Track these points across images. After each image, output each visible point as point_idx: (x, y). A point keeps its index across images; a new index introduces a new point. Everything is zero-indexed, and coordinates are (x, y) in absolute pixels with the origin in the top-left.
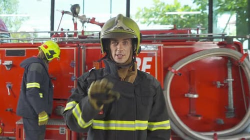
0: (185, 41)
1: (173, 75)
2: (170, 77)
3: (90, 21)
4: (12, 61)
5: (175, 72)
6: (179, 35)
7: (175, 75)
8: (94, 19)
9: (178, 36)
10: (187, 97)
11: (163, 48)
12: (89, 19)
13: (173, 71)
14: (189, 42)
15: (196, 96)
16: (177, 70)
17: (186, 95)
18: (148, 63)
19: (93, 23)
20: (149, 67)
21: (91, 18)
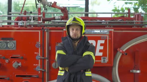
0: (132, 27)
1: (121, 54)
2: (119, 56)
3: (51, 5)
5: (123, 52)
6: (127, 21)
7: (123, 54)
8: (55, 3)
9: (127, 23)
10: (132, 73)
11: (114, 32)
12: (51, 3)
13: (121, 51)
14: (135, 27)
15: (138, 72)
16: (124, 50)
17: (131, 71)
18: (101, 45)
19: (54, 7)
20: (102, 48)
21: (53, 2)
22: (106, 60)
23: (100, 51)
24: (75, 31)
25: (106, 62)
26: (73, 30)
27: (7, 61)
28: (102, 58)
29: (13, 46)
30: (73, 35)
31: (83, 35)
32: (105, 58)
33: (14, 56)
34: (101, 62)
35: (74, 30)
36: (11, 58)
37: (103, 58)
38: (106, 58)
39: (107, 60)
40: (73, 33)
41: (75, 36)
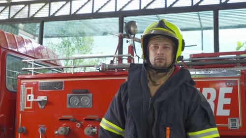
4: (46, 97)
20: (228, 101)
22: (237, 124)
23: (226, 107)
24: (161, 51)
25: (238, 127)
26: (156, 47)
27: (78, 125)
28: (229, 120)
29: (88, 101)
30: (155, 60)
31: (178, 60)
32: (235, 120)
33: (90, 117)
34: (227, 127)
35: (158, 47)
36: (85, 119)
37: (231, 120)
38: (237, 120)
39: (239, 124)
40: (156, 54)
41: (160, 62)
